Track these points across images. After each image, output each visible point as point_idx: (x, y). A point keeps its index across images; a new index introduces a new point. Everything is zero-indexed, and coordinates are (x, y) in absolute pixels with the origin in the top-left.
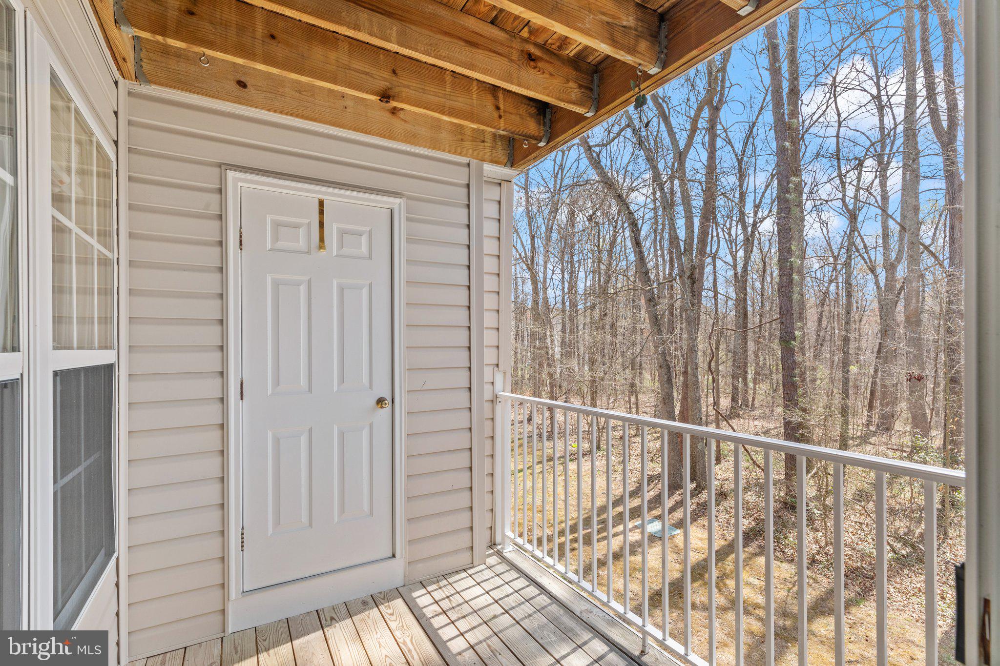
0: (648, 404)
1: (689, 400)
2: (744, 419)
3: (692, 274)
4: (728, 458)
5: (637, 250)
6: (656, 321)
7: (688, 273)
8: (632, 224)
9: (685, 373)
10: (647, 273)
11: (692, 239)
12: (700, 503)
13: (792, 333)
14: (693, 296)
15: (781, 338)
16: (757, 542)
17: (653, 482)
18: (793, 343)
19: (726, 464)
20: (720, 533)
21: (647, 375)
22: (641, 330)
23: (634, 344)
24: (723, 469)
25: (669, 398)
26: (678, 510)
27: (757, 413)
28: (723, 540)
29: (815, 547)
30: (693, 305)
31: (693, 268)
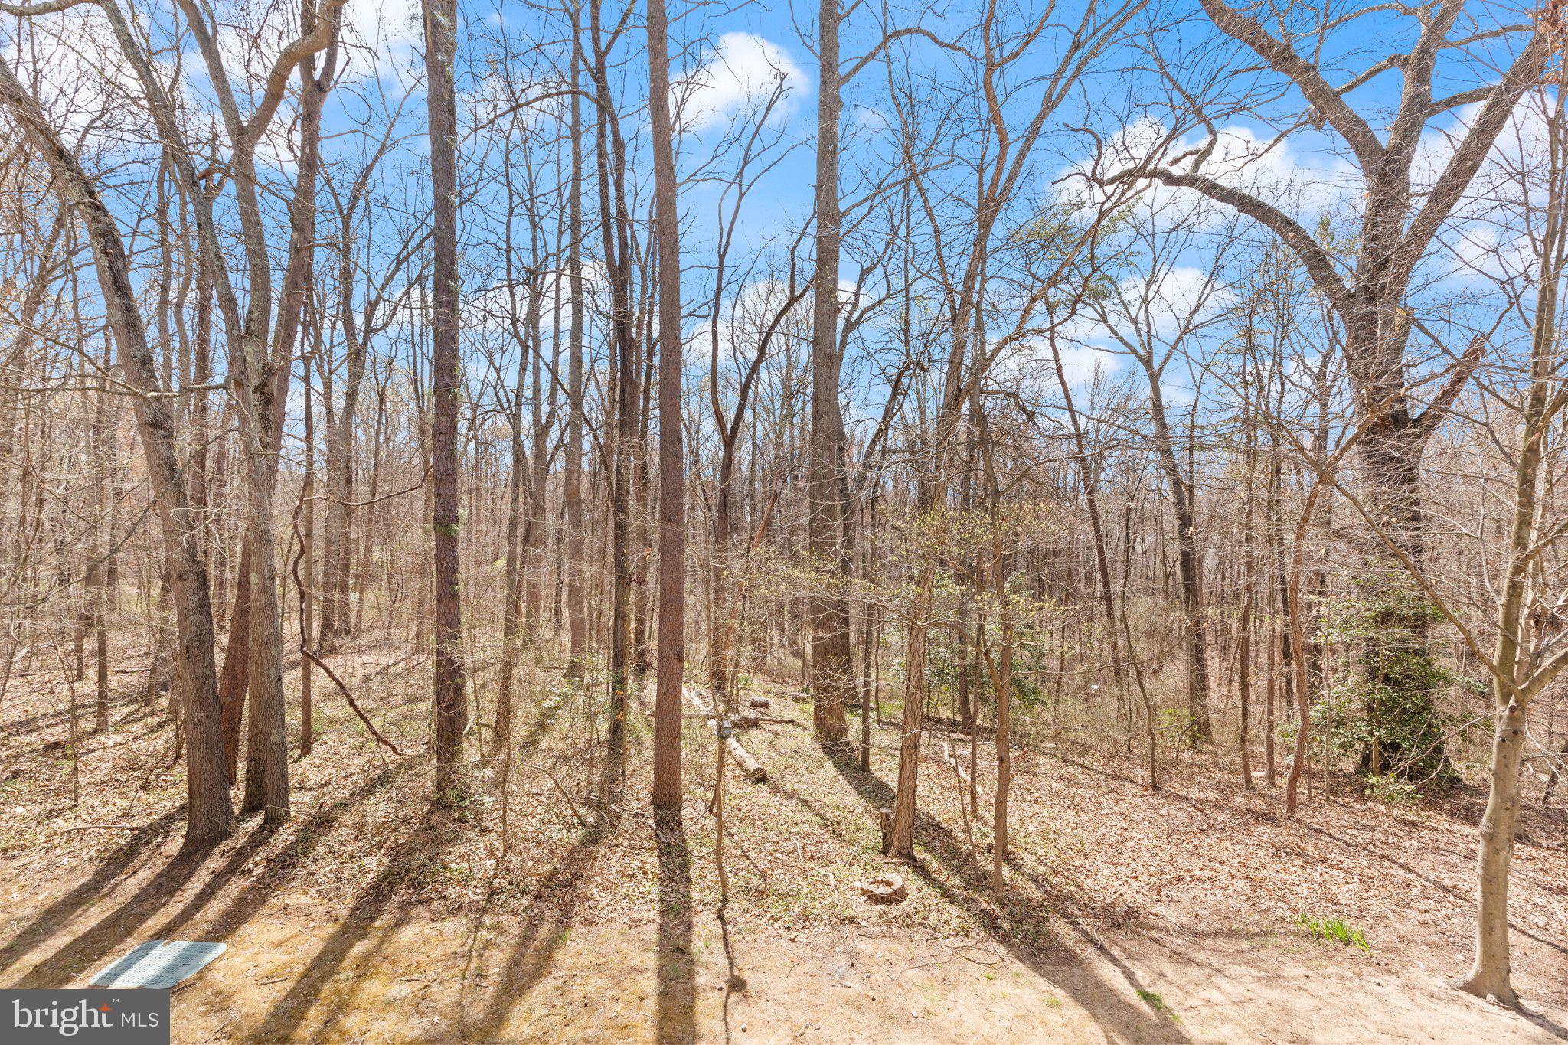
0: (131, 652)
1: (251, 644)
2: (345, 654)
3: (264, 384)
4: (324, 737)
5: (117, 300)
6: (166, 470)
7: (255, 381)
8: (103, 235)
9: (243, 585)
10: (146, 361)
11: (266, 312)
12: (273, 856)
13: (454, 511)
14: (266, 428)
15: (436, 518)
16: (396, 898)
17: (148, 843)
18: (455, 527)
19: (321, 749)
20: (323, 909)
21: (128, 589)
22: (117, 493)
23: (94, 525)
24: (318, 762)
25: (201, 646)
26: (220, 894)
27: (364, 640)
28: (331, 924)
29: (490, 863)
30: (265, 446)
31: (268, 372)
